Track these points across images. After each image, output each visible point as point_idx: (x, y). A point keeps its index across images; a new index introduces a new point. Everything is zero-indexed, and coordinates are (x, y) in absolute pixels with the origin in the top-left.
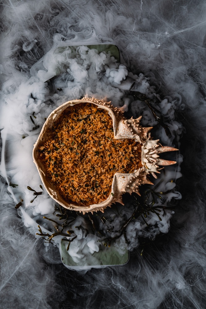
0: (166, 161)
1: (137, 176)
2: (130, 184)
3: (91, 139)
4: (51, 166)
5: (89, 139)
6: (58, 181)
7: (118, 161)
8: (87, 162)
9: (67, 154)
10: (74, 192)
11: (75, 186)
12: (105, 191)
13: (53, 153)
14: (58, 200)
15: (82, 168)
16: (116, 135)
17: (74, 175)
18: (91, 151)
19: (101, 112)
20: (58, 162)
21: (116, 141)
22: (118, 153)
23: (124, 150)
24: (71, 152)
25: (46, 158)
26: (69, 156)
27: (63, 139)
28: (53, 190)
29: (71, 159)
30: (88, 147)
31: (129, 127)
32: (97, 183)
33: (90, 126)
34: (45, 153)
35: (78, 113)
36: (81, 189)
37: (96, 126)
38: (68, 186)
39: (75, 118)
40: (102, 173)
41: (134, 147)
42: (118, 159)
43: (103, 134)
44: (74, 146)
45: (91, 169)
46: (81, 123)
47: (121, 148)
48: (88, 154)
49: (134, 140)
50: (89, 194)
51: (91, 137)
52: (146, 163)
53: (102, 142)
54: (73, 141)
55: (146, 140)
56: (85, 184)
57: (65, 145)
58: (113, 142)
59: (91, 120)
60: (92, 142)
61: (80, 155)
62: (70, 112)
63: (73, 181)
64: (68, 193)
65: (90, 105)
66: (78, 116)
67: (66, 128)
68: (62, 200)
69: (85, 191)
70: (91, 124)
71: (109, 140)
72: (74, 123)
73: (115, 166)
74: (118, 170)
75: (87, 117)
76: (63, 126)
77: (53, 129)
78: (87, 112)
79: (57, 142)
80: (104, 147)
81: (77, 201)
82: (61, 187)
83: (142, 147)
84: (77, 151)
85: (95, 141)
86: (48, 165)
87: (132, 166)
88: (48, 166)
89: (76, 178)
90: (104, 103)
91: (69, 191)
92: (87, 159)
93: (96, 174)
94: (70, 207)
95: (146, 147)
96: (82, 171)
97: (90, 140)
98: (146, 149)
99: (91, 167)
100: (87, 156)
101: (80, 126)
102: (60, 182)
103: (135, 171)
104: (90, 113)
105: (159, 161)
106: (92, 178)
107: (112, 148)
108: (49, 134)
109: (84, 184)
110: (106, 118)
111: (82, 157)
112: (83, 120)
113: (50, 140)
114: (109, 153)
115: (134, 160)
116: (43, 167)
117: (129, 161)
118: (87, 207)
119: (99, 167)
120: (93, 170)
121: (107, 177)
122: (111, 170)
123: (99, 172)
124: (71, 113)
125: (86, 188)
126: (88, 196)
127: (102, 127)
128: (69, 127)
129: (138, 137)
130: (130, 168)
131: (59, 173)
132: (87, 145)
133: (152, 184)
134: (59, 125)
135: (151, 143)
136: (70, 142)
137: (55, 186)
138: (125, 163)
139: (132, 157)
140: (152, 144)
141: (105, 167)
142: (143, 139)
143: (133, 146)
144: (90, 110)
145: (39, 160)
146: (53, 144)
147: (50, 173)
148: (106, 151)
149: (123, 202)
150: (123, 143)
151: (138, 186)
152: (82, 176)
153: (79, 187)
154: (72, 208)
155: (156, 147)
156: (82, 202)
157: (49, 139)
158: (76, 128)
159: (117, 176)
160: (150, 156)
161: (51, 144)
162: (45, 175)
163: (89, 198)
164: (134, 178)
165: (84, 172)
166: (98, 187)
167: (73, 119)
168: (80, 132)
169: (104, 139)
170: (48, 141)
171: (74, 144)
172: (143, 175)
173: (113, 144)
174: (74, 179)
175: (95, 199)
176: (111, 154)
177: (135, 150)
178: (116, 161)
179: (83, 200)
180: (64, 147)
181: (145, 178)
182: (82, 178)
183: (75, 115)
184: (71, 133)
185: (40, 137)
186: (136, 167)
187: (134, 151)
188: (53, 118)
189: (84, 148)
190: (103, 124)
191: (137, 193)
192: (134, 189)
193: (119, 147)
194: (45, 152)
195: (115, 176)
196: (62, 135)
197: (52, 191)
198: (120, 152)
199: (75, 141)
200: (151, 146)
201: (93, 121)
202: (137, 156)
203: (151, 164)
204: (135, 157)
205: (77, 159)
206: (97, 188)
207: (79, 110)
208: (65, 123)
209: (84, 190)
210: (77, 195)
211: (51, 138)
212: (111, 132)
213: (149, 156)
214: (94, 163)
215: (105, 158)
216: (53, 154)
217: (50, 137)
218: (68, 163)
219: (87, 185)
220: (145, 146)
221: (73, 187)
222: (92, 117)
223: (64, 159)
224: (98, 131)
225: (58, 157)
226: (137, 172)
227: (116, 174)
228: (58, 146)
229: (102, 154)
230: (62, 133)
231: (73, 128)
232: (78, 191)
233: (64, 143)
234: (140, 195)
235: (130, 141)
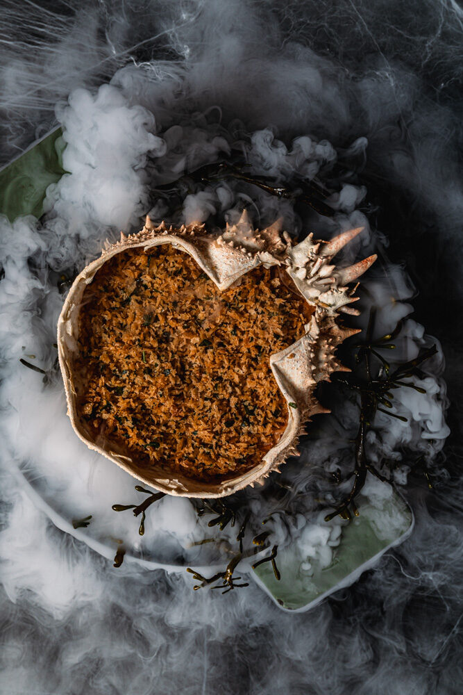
0: (354, 267)
1: (318, 335)
2: (315, 361)
3: (173, 324)
4: (131, 434)
5: (170, 327)
6: (165, 454)
7: (258, 331)
8: (198, 375)
9: (148, 388)
10: (212, 453)
11: (207, 440)
12: (273, 410)
13: (118, 405)
14: (191, 491)
15: (196, 395)
16: (219, 282)
17: (190, 418)
18: (192, 348)
20: (139, 416)
21: (229, 294)
22: (247, 315)
23: (257, 300)
24: (152, 377)
25: (110, 423)
26: (154, 388)
27: (118, 362)
28: (165, 478)
29: (161, 392)
30: (179, 344)
31: (234, 247)
32: (247, 403)
33: (154, 298)
34: (102, 414)
35: (114, 290)
36: (223, 438)
37: (168, 292)
38: (191, 449)
39: (114, 304)
40: (243, 379)
41: (273, 282)
42: (255, 328)
43: (192, 296)
44: (150, 362)
45: (216, 385)
46: (133, 305)
47: (246, 301)
48: (190, 360)
49: (261, 267)
50: (246, 437)
51: (172, 319)
52: (317, 298)
53: (201, 316)
54: (141, 353)
55: (288, 252)
56: (224, 421)
57: (131, 371)
58: (223, 301)
59: (150, 285)
60: (180, 328)
61: (174, 372)
62: (96, 299)
63: (195, 433)
64: (201, 463)
65: (126, 257)
66: (117, 296)
67: (109, 337)
68: (198, 486)
69: (234, 437)
70: (154, 294)
72: (119, 315)
73: (260, 344)
74: (271, 350)
75: (137, 284)
76: (100, 338)
77: (85, 356)
78: (130, 273)
79: (111, 374)
80: (213, 322)
81: (230, 468)
82: (180, 460)
83: (288, 270)
84: (162, 367)
85: (186, 322)
86: (123, 435)
87: (292, 322)
88: (124, 437)
89: (198, 422)
90: (153, 233)
91: (201, 459)
92: (194, 371)
93: (233, 388)
94: (226, 489)
95: (295, 266)
96: (201, 400)
97: (173, 329)
98: (298, 269)
99: (213, 380)
100: (191, 365)
102: (172, 453)
103: (307, 327)
104: (136, 274)
105: (341, 276)
106: (229, 401)
107: (229, 313)
108: (84, 371)
109: (223, 424)
110: (176, 262)
111: (182, 373)
112: (134, 297)
113: (95, 382)
114: (230, 329)
115: (290, 309)
116: (117, 447)
117: (281, 317)
118: (259, 466)
119: (229, 368)
120: (220, 385)
121: (258, 378)
123: (237, 379)
124: (100, 299)
125: (232, 429)
126: (247, 442)
127: (181, 286)
128: (113, 330)
129: (266, 257)
130: (293, 329)
131: (155, 437)
132: (175, 341)
133: (357, 331)
134: (92, 339)
135: (300, 249)
137: (166, 468)
138: (275, 326)
139: (281, 306)
140: (303, 251)
141: (242, 362)
142: (279, 255)
143: (269, 282)
144: (134, 267)
145: (98, 438)
146: (105, 385)
147: (138, 448)
148: (223, 328)
149: (327, 408)
150: (245, 288)
151: (331, 354)
152: (207, 411)
153: (217, 437)
154: (229, 489)
155: (314, 251)
156: (243, 463)
157: (89, 382)
158: (129, 322)
159: (277, 363)
160: (317, 277)
161: (101, 388)
162: (130, 459)
163: (251, 445)
164: (315, 342)
165: (206, 399)
166: (254, 410)
167: (112, 309)
168: (143, 326)
169: (201, 308)
170: (90, 387)
171: (148, 358)
172: (329, 326)
173: (226, 305)
174: (195, 428)
175: (263, 439)
176: (236, 328)
177: (278, 287)
178: (254, 333)
179: (242, 457)
180: (132, 378)
181: (335, 328)
183: (110, 298)
184: (125, 339)
185: (69, 390)
186: (302, 319)
187: (277, 291)
188: (70, 333)
189: (172, 352)
190: (178, 278)
191: (340, 369)
192: (328, 366)
193: (241, 301)
194: (99, 413)
195: (274, 365)
196: (111, 357)
197: (167, 481)
198: (249, 311)
199: (145, 350)
200: (304, 257)
201: (156, 285)
202: (289, 296)
203: (329, 292)
204: (288, 300)
205: (173, 382)
206: (254, 415)
207: (112, 282)
208: (100, 328)
209: (231, 436)
210: (223, 456)
211: (92, 377)
212: (205, 282)
213: (313, 279)
214: (213, 369)
215: (229, 343)
216: (118, 407)
217: (89, 377)
218: (161, 404)
219: (229, 423)
220: (291, 264)
221: (205, 445)
222: (147, 279)
223: (148, 401)
224: (177, 299)
225: (133, 405)
226: (313, 329)
227: (273, 360)
228: (118, 382)
229: (217, 340)
230: (108, 352)
231: (122, 327)
232: (219, 446)
233: (126, 367)
234: (349, 370)
235: (257, 275)
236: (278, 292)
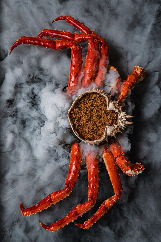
2: (113, 132)
3: (95, 109)
4: (75, 121)
7: (107, 120)
11: (87, 131)
17: (86, 126)
18: (95, 115)
19: (101, 97)
20: (79, 119)
24: (86, 115)
32: (97, 130)
40: (99, 126)
44: (87, 112)
46: (91, 101)
47: (108, 114)
53: (100, 111)
60: (96, 111)
61: (90, 117)
63: (86, 129)
70: (96, 102)
71: (104, 110)
76: (82, 102)
78: (94, 96)
83: (119, 115)
85: (97, 110)
98: (120, 116)
100: (93, 118)
101: (90, 103)
103: (115, 126)
105: (125, 122)
106: (94, 128)
108: (75, 105)
112: (92, 100)
114: (103, 117)
119: (98, 123)
121: (101, 128)
122: (104, 125)
123: (98, 125)
125: (92, 133)
129: (117, 110)
133: (121, 132)
138: (110, 122)
139: (113, 119)
140: (123, 114)
157: (75, 108)
165: (91, 125)
167: (87, 99)
168: (90, 106)
169: (101, 110)
173: (105, 113)
176: (104, 117)
178: (106, 121)
180: (83, 112)
181: (119, 129)
184: (86, 106)
190: (101, 103)
191: (115, 136)
196: (81, 106)
197: (77, 133)
205: (88, 118)
215: (101, 119)
217: (75, 107)
218: (84, 120)
221: (86, 132)
222: (96, 99)
223: (82, 118)
225: (79, 117)
226: (116, 127)
232: (88, 134)
235: (113, 112)
236: (114, 117)
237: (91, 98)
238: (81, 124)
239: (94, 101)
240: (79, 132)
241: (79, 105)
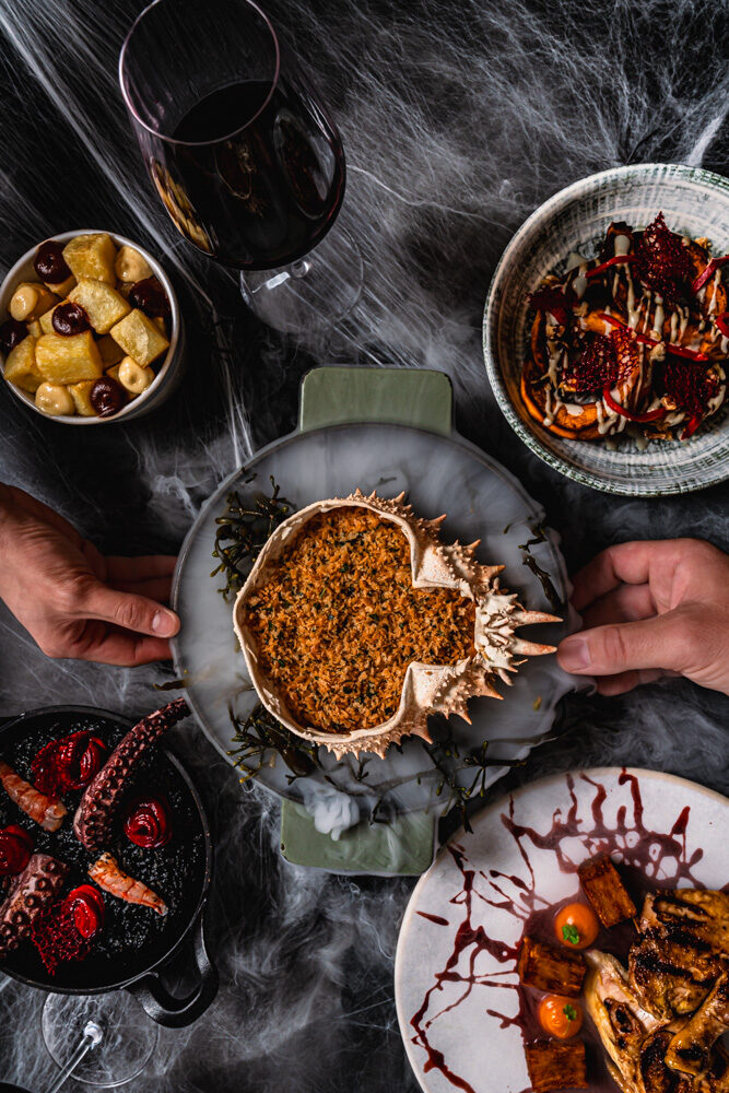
0: (532, 644)
1: (461, 674)
2: (445, 692)
3: (362, 586)
4: (271, 643)
5: (358, 586)
6: (284, 677)
7: (421, 638)
8: (352, 637)
9: (308, 618)
10: (318, 703)
11: (321, 690)
12: (388, 706)
13: (278, 615)
14: (281, 716)
15: (340, 651)
16: (416, 579)
17: (322, 665)
18: (363, 614)
19: (387, 528)
20: (286, 634)
21: (419, 593)
22: (421, 619)
23: (437, 614)
24: (318, 613)
25: (262, 624)
26: (313, 622)
27: (301, 583)
28: (272, 693)
29: (315, 629)
30: (355, 604)
31: (446, 562)
32: (372, 685)
33: (363, 557)
34: (261, 612)
35: (337, 529)
36: (334, 699)
37: (375, 559)
38: (305, 688)
39: (330, 539)
40: (383, 665)
41: (459, 610)
42: (420, 634)
43: (391, 575)
44: (325, 601)
45: (360, 654)
46: (343, 550)
47: (428, 609)
48: (354, 621)
49: (458, 592)
50: (352, 710)
51: (364, 581)
52: (484, 646)
53: (387, 594)
54: (322, 589)
55: (487, 595)
56: (345, 686)
57: (305, 597)
58: (411, 595)
59: (366, 544)
60: (365, 593)
61: (336, 621)
62: (320, 525)
63: (317, 678)
65: (364, 511)
66: (337, 535)
67: (309, 560)
68: (290, 718)
69: (343, 704)
70: (364, 554)
71: (404, 590)
72: (327, 549)
74: (419, 658)
75: (359, 537)
76: (302, 556)
77: (281, 561)
78: (358, 525)
79: (290, 588)
80: (392, 605)
81: (323, 725)
82: (291, 690)
83: (478, 609)
84: (329, 611)
85: (373, 591)
86: (264, 639)
87: (452, 651)
88: (263, 642)
89: (325, 672)
90: (395, 509)
91: (306, 701)
92: (351, 631)
93: (370, 666)
94: (308, 733)
95: (485, 609)
96: (340, 657)
97: (359, 589)
98: (485, 613)
99: (360, 649)
100: (352, 625)
101: (340, 557)
102: (289, 680)
103: (460, 662)
104: (363, 529)
105: (515, 643)
106: (360, 673)
107: (409, 608)
109: (342, 687)
110: (398, 542)
111: (341, 626)
112: (348, 544)
113: (273, 585)
114: (401, 620)
115: (458, 640)
116: (253, 644)
117: (446, 640)
118: (344, 736)
119: (378, 649)
120: (363, 657)
121: (394, 673)
123: (378, 662)
124: (323, 527)
125: (347, 696)
126: (350, 715)
127: (389, 561)
128: (315, 558)
129: (466, 587)
130: (449, 656)
131: (287, 658)
132: (354, 599)
133: (499, 697)
134: (295, 553)
135: (498, 601)
136: (316, 591)
137: (277, 687)
138: (436, 643)
139: (452, 632)
140: (499, 603)
141: (392, 652)
142: (478, 592)
143: (457, 607)
144: (364, 523)
145: (246, 628)
146: (279, 594)
147: (268, 657)
148: (396, 616)
149: (431, 738)
150: (435, 598)
151: (463, 697)
152: (338, 669)
153: (331, 693)
154: (309, 735)
155: (507, 610)
156: (334, 726)
157: (270, 582)
158: (331, 560)
159: (414, 670)
160: (495, 630)
161: (274, 593)
162: (256, 660)
163: (351, 719)
164: (455, 677)
165: (344, 659)
166: (374, 695)
167: (325, 541)
168: (339, 570)
169: (391, 588)
171: (326, 596)
172: (477, 675)
173: (411, 600)
174: (320, 674)
176: (406, 623)
177: (461, 617)
178: (417, 638)
179: (337, 722)
180: (303, 602)
181: (481, 680)
182: (338, 672)
183: (331, 532)
184: (319, 570)
185: (251, 578)
186: (462, 653)
187: (458, 619)
188: (284, 537)
189: (346, 605)
190: (391, 554)
191: (462, 714)
192: (453, 703)
193: (425, 606)
194: (259, 610)
195: (411, 670)
196: (299, 574)
197: (271, 696)
198: (426, 618)
199: (327, 589)
200: (497, 608)
201: (370, 548)
202: (464, 629)
203: (496, 649)
204: (461, 631)
207: (341, 522)
208: (307, 548)
209: (342, 701)
210: (325, 713)
213: (491, 630)
214: (366, 640)
215: (393, 631)
218: (308, 637)
219: (347, 690)
220: (483, 606)
221: (318, 693)
222: (367, 538)
223: (301, 628)
224: (379, 569)
225: (288, 623)
226: (461, 665)
227: (414, 665)
228: (290, 598)
229: (385, 621)
230: (300, 571)
231: (324, 561)
232: (327, 701)
233: (303, 591)
234: (470, 723)
235: (451, 595)
237: (345, 533)
238: (296, 658)
239: (355, 548)
240: (288, 696)
241: (289, 569)
